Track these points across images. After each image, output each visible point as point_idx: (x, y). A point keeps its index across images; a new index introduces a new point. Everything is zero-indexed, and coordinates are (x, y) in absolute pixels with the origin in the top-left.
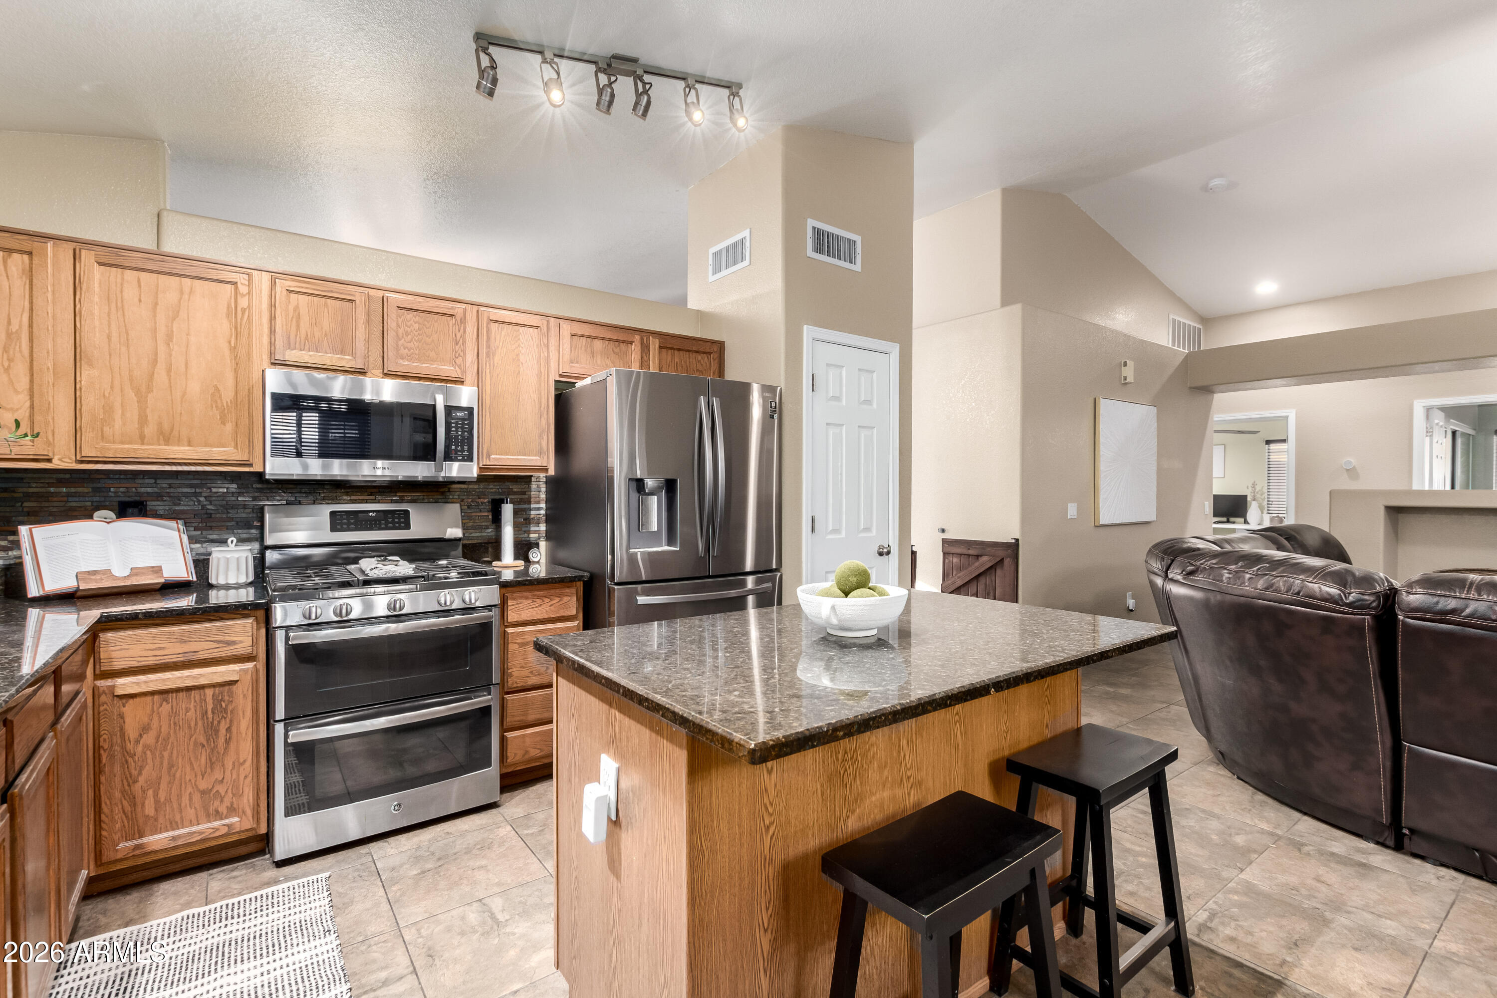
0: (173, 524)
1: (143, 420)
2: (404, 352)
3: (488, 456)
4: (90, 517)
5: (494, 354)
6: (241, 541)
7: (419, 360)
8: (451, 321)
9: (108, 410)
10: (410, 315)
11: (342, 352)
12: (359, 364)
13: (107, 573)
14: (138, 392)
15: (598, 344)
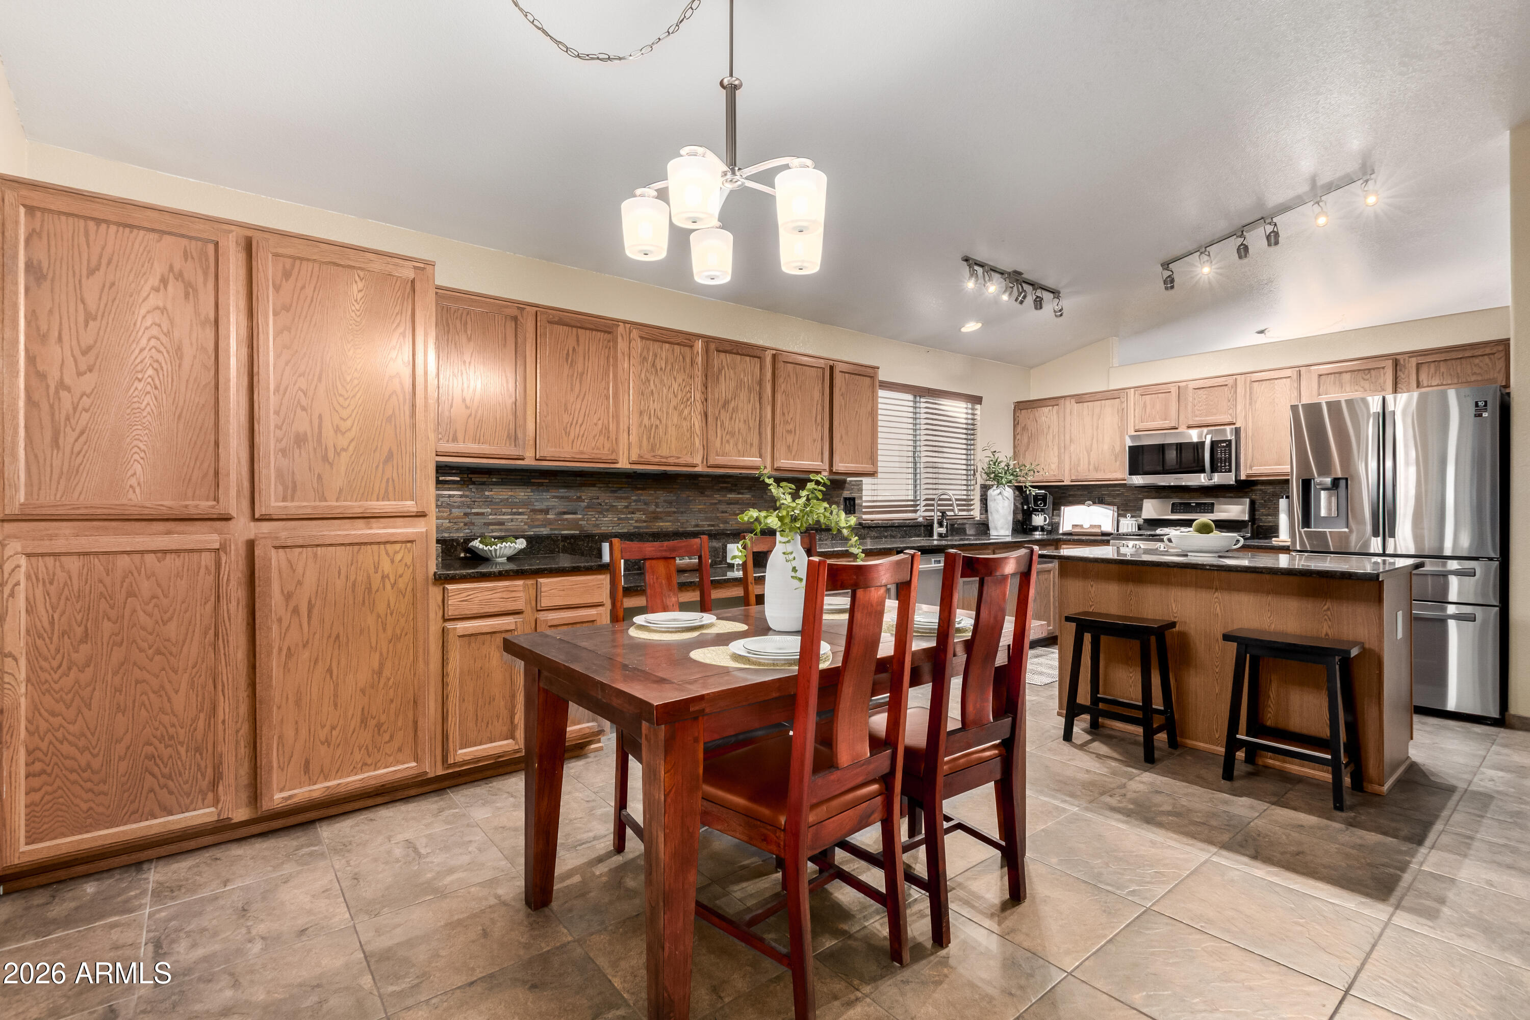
0: (1111, 507)
1: (1089, 463)
2: (1197, 413)
3: (1251, 468)
4: (1084, 504)
5: (1256, 402)
6: (1132, 517)
7: (1206, 416)
8: (1226, 388)
9: (1079, 460)
10: (1201, 391)
11: (1165, 420)
12: (1173, 425)
13: (1081, 526)
14: (1087, 452)
15: (1346, 377)
